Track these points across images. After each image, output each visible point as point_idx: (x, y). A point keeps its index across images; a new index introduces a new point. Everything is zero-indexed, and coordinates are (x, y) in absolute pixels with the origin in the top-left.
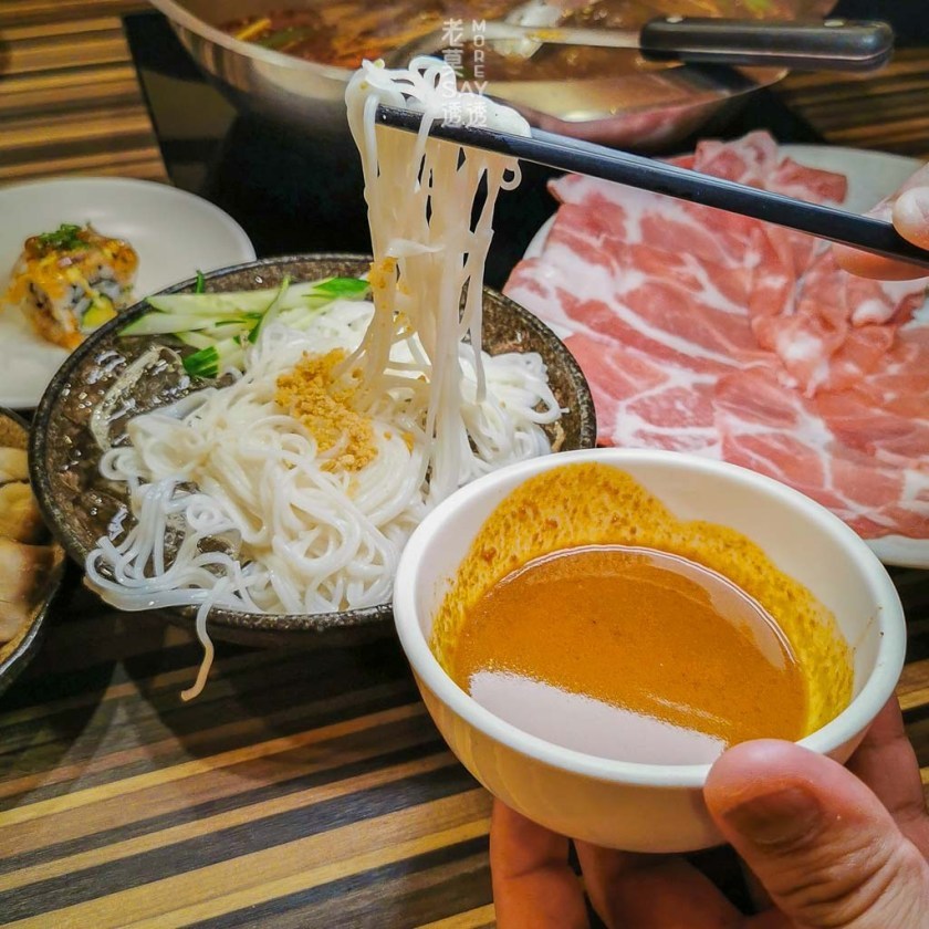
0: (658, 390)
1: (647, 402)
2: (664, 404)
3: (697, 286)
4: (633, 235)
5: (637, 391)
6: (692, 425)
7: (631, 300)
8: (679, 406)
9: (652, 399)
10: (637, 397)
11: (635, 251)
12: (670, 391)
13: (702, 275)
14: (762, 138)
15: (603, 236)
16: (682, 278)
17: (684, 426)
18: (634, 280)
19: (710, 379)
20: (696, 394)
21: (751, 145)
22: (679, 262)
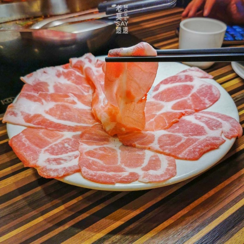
0: (59, 141)
1: (54, 146)
2: (60, 146)
3: (74, 103)
4: (51, 90)
5: (50, 143)
6: (70, 151)
7: (50, 112)
8: (66, 145)
9: (55, 145)
10: (50, 145)
11: (52, 96)
12: (63, 140)
13: (76, 99)
14: (89, 55)
15: (40, 92)
16: (69, 101)
17: (67, 153)
18: (51, 105)
19: (79, 133)
20: (73, 139)
21: (86, 58)
22: (68, 96)
